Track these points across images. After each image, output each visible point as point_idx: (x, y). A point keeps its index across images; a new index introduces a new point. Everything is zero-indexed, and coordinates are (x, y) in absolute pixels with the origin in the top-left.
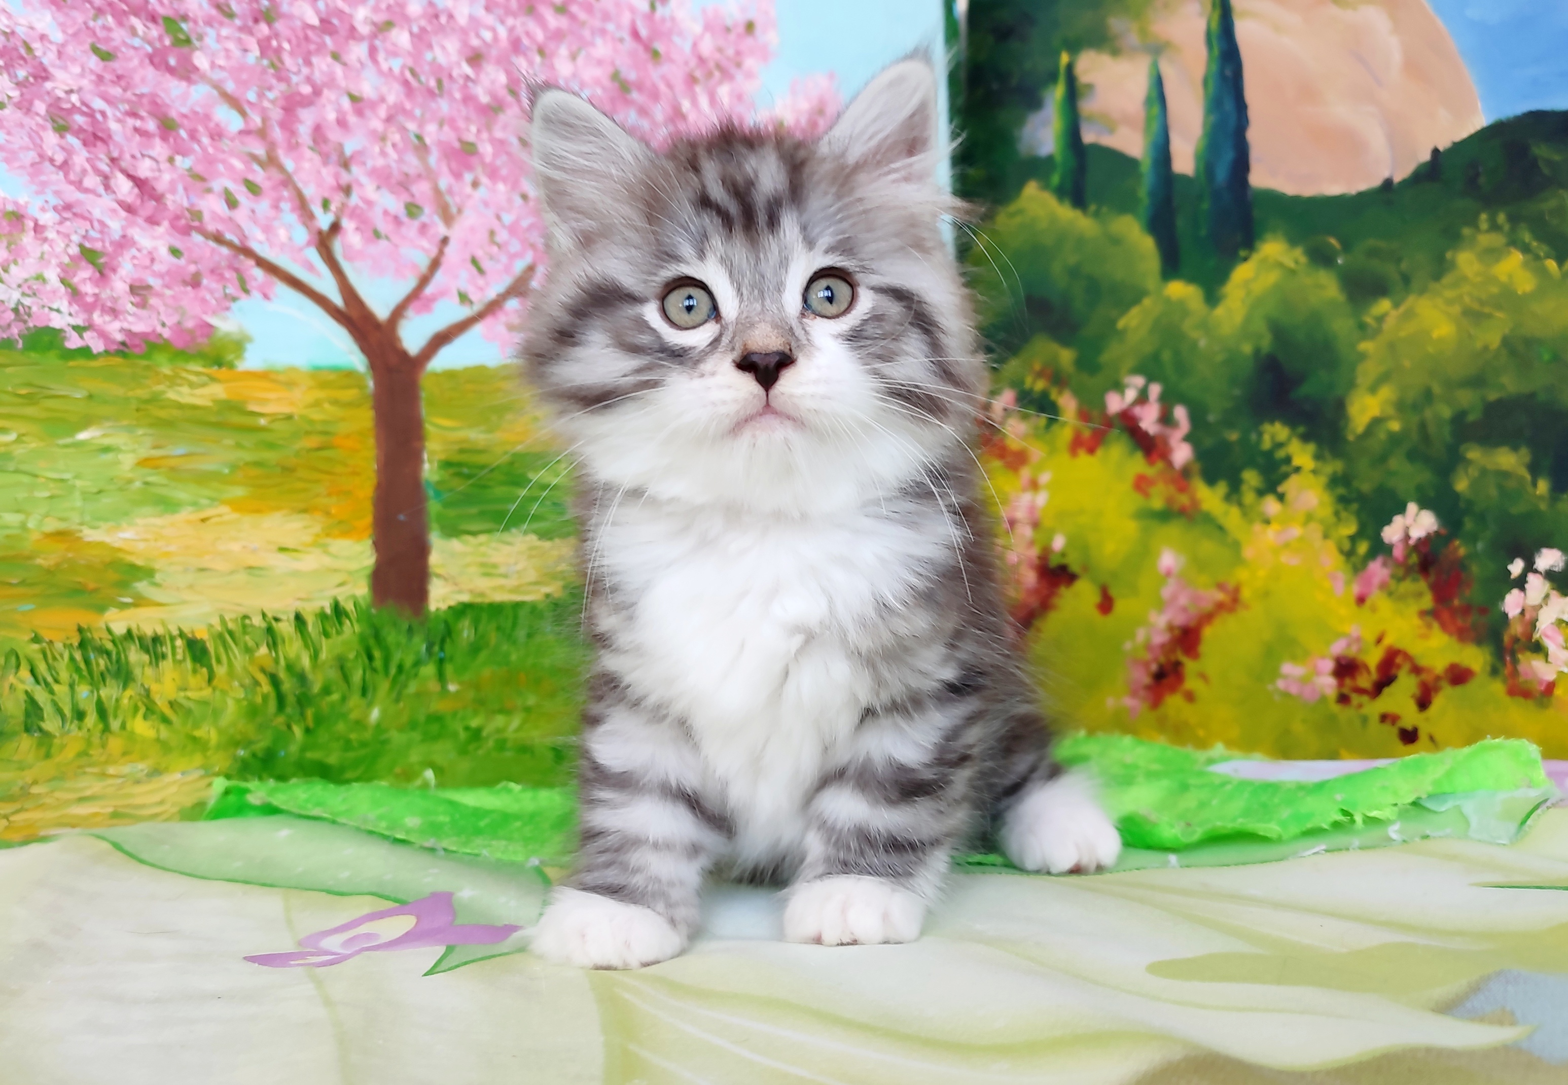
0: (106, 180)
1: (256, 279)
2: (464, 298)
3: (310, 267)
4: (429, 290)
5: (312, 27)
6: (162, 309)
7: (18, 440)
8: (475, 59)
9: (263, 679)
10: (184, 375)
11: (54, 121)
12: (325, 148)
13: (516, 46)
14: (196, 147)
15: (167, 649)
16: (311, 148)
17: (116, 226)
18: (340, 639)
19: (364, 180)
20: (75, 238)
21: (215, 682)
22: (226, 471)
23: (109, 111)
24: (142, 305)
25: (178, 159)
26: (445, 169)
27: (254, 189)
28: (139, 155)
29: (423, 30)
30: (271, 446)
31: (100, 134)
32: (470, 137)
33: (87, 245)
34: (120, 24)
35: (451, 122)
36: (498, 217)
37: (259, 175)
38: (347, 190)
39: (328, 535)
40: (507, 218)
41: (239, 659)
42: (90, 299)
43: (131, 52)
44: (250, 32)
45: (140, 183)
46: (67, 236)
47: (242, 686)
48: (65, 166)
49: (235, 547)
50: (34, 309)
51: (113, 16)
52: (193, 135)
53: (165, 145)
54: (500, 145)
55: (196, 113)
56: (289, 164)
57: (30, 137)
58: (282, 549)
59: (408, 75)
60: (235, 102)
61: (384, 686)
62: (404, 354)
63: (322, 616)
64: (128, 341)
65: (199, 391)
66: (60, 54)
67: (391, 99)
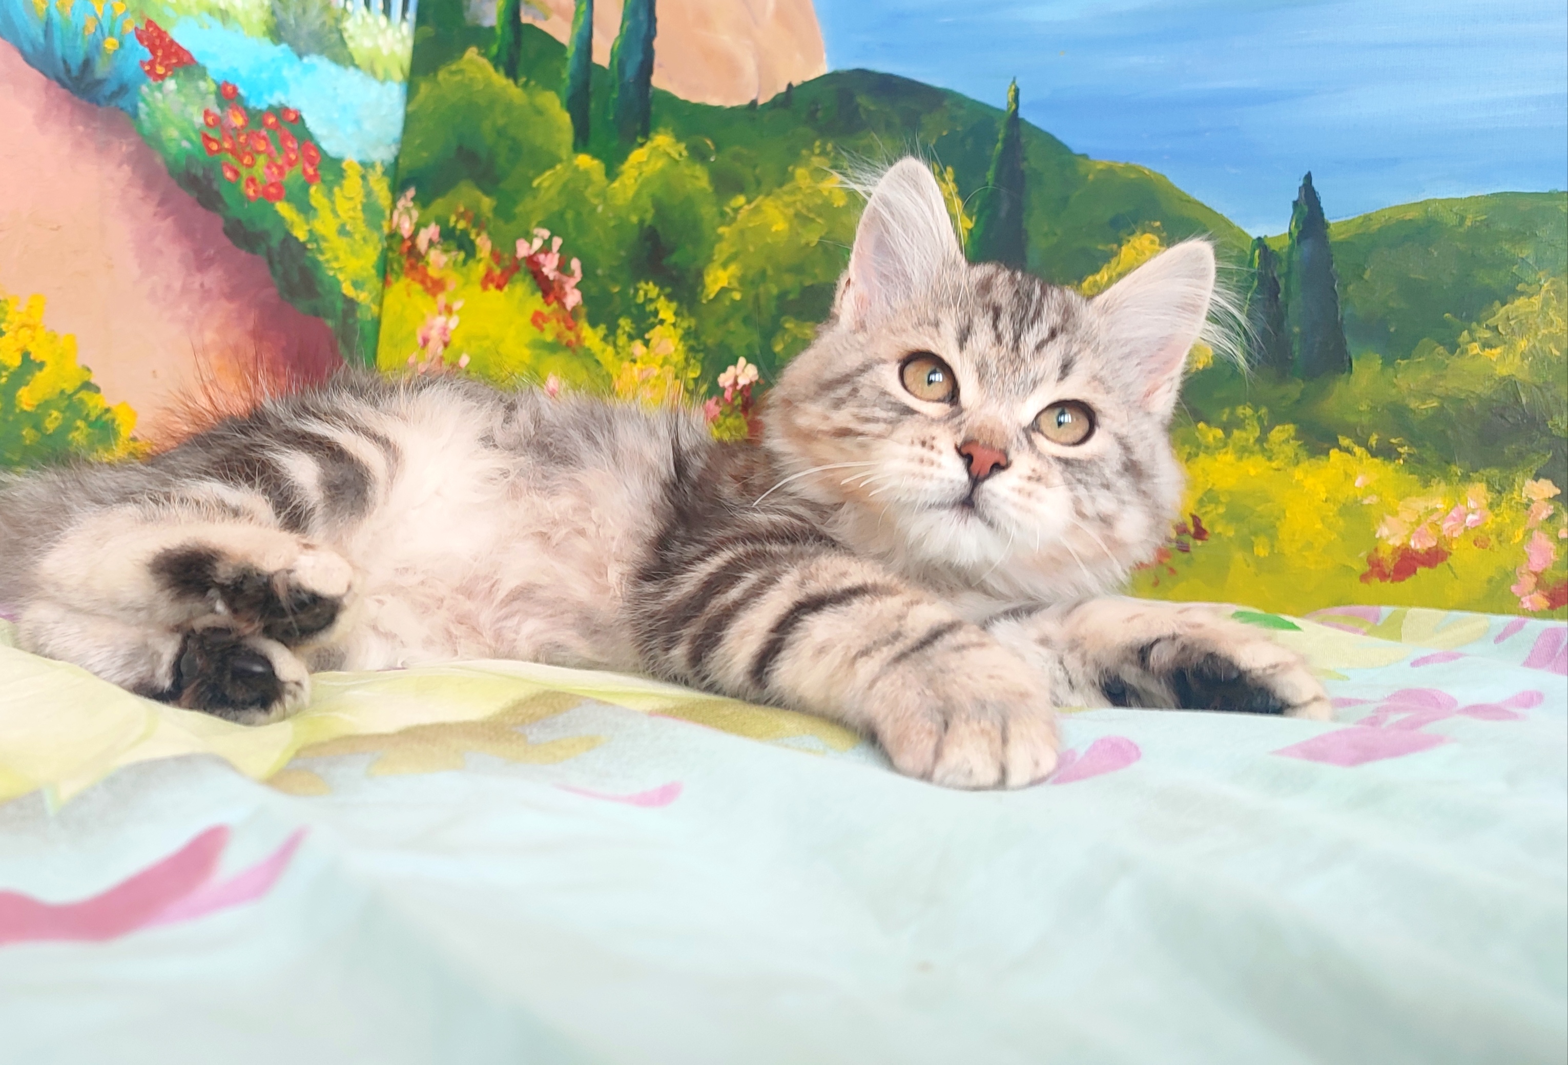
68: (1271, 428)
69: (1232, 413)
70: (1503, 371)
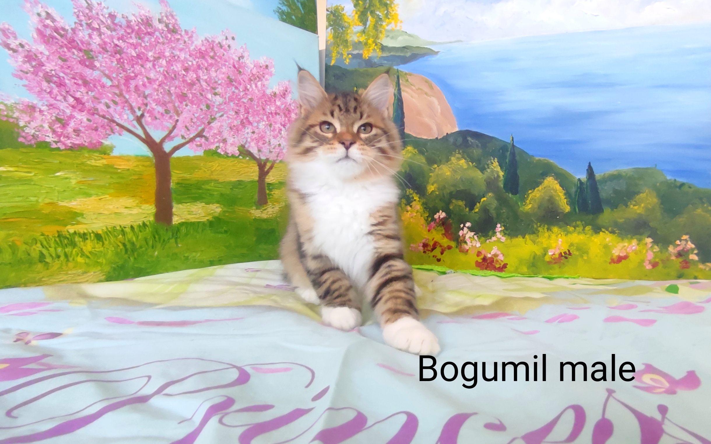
0: (65, 98)
1: (116, 129)
2: (183, 137)
3: (135, 127)
4: (172, 134)
5: (134, 56)
6: (85, 137)
7: (35, 175)
8: (186, 70)
9: (120, 244)
10: (93, 156)
11: (46, 79)
12: (139, 92)
13: (199, 67)
14: (96, 89)
15: (88, 237)
16: (134, 92)
17: (68, 112)
18: (145, 232)
19: (151, 102)
20: (54, 115)
21: (105, 246)
22: (107, 185)
23: (65, 77)
24: (78, 135)
25: (90, 93)
26: (177, 100)
27: (116, 103)
28: (76, 91)
29: (170, 60)
30: (122, 178)
31: (62, 84)
32: (185, 92)
33: (58, 117)
34: (69, 51)
35: (179, 87)
36: (193, 115)
37: (117, 99)
38: (146, 105)
39: (141, 203)
40: (196, 115)
41: (112, 239)
42: (59, 133)
43: (73, 60)
44: (114, 57)
45: (76, 99)
46: (51, 114)
47: (113, 246)
48: (50, 93)
49: (111, 207)
50: (40, 135)
51: (67, 48)
52: (95, 86)
53: (85, 88)
54: (194, 95)
55: (96, 79)
56: (127, 96)
57: (37, 83)
58: (126, 208)
59: (165, 73)
60: (109, 77)
61: (159, 245)
62: (165, 152)
63: (139, 226)
64: (73, 146)
65: (98, 162)
66: (48, 59)
67: (160, 79)
68: (586, 227)
69: (576, 223)
70: (638, 211)
